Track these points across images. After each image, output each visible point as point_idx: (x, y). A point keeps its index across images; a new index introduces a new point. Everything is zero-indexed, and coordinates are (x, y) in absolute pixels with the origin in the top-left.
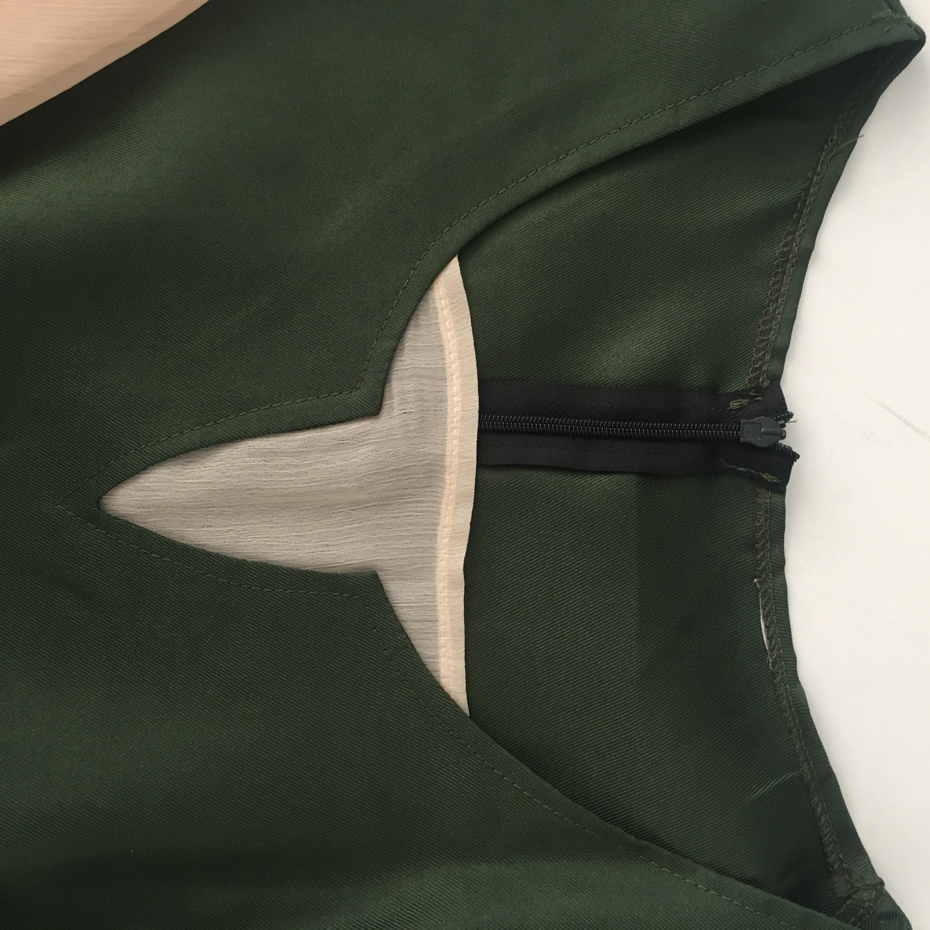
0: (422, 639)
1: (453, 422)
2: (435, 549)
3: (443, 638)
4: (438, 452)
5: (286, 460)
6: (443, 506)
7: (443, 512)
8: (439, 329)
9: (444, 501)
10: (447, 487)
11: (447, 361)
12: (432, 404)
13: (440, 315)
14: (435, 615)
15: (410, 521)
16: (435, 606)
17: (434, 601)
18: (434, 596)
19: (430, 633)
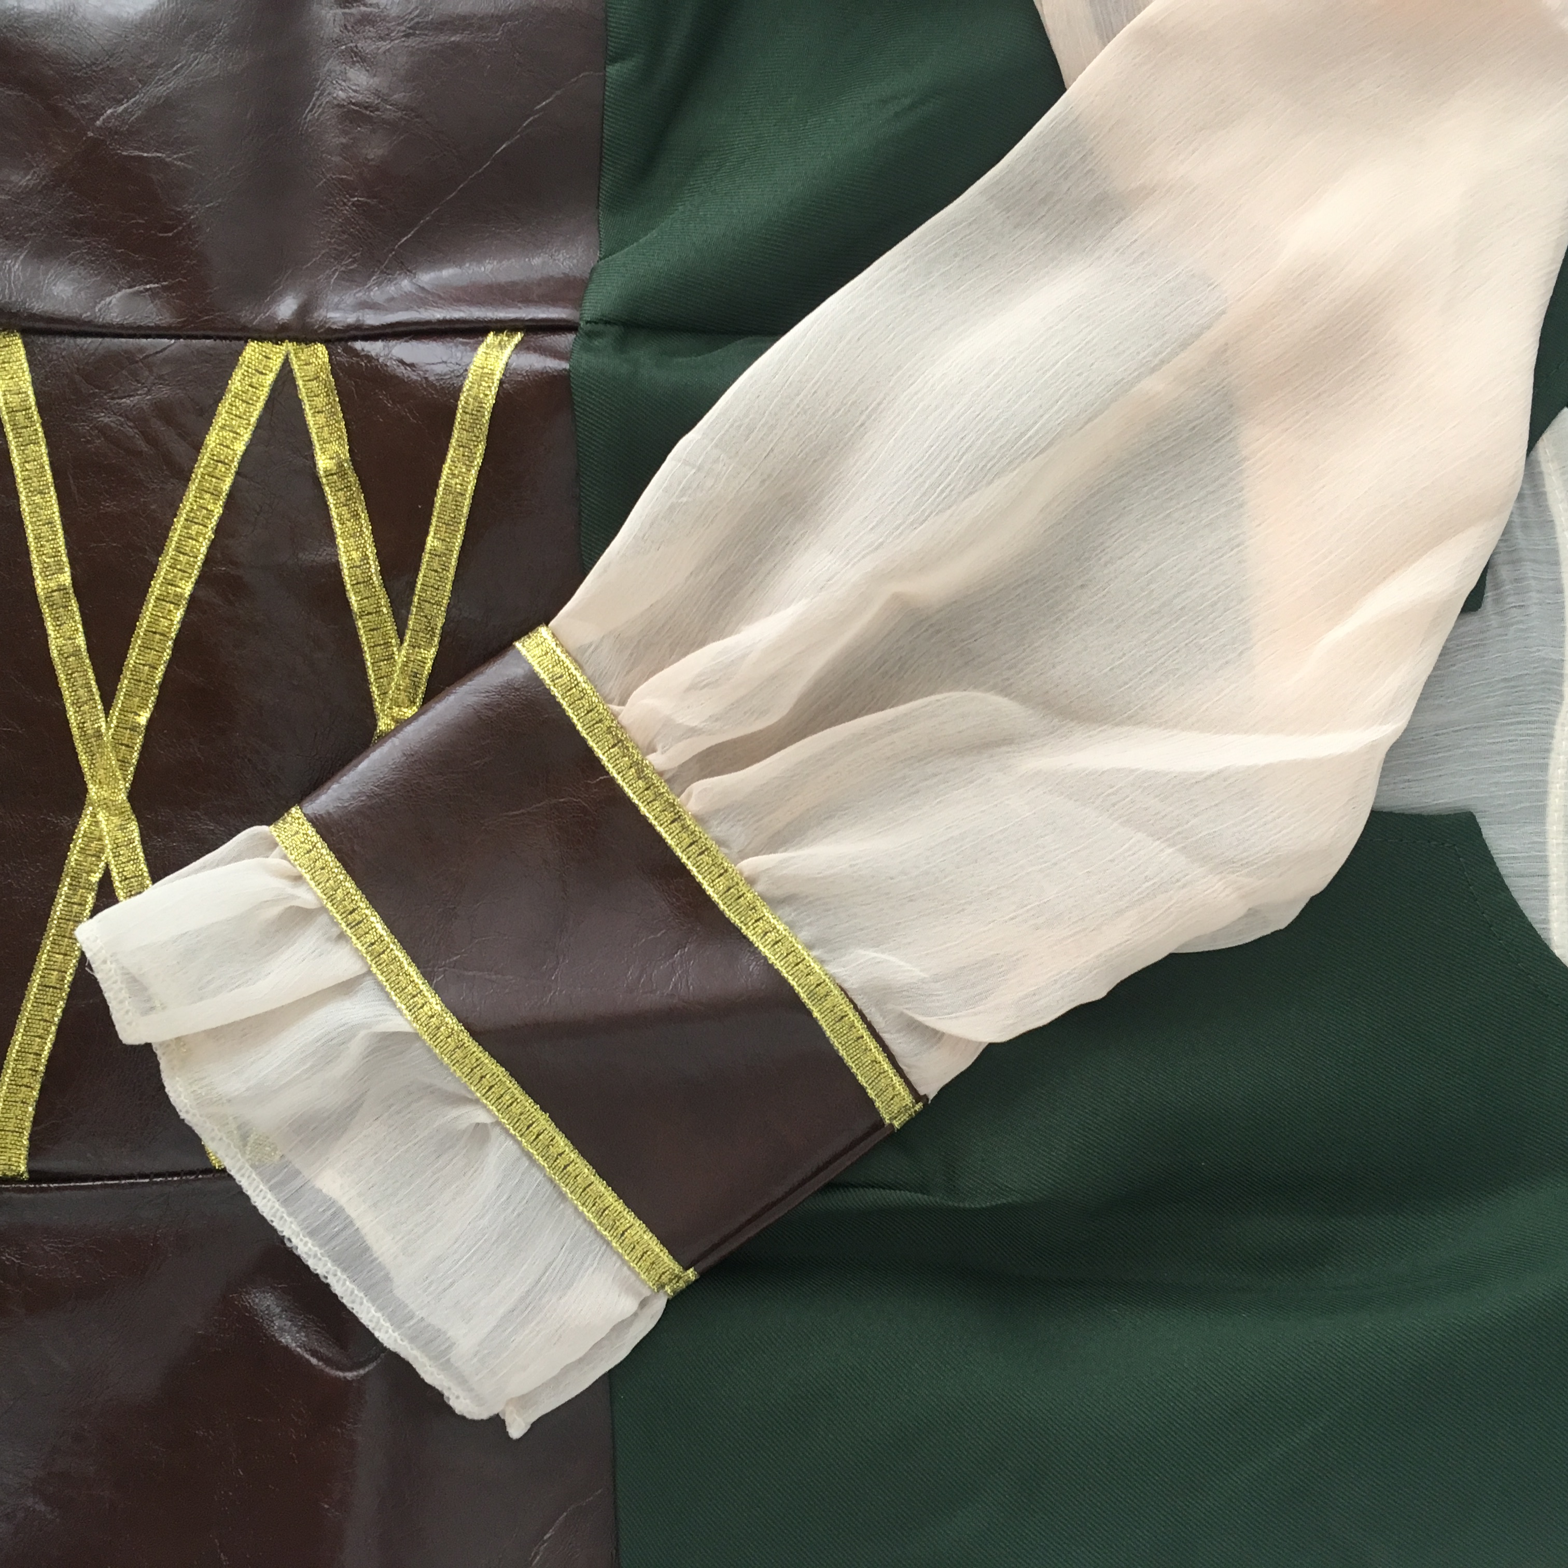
0: (1527, 899)
2: (1545, 782)
3: (1555, 897)
4: (1555, 656)
6: (1558, 727)
7: (1558, 734)
9: (1560, 720)
14: (1546, 869)
15: (1513, 748)
16: (1546, 856)
17: (1545, 850)
18: (1544, 843)
19: (1539, 891)
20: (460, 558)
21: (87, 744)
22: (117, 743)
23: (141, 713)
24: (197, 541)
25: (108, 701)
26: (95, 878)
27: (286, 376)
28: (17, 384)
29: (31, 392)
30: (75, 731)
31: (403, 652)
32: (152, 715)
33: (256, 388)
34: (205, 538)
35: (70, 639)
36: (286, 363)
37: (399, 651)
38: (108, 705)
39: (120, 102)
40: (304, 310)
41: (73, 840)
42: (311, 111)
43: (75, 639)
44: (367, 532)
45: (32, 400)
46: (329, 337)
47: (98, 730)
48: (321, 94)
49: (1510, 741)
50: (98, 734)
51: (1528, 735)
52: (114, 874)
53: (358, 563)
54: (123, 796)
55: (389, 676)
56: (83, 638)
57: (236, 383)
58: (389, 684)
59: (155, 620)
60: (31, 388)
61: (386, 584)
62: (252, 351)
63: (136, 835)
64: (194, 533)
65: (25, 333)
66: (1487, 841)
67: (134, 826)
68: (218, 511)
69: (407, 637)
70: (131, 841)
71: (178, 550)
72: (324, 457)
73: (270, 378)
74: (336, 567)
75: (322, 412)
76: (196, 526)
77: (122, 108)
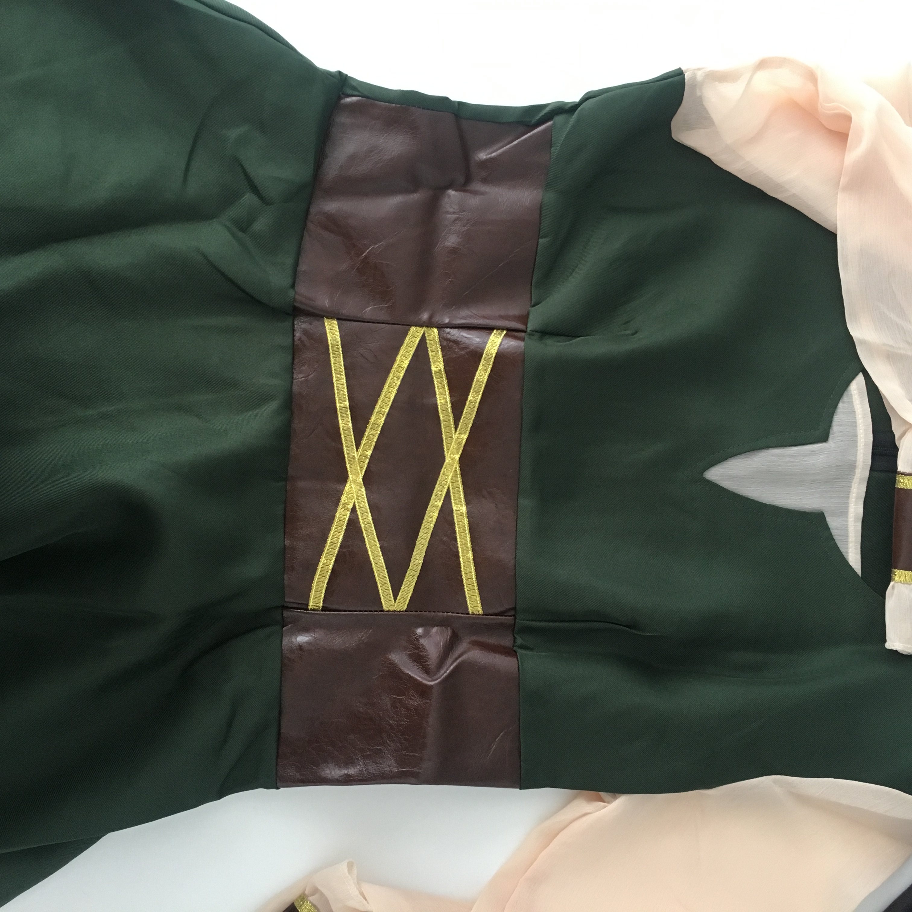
0: (841, 544)
1: (860, 446)
2: (848, 503)
3: (851, 544)
4: (854, 459)
5: (788, 459)
6: (853, 484)
7: (853, 486)
8: (853, 404)
9: (854, 481)
10: (856, 475)
11: (857, 418)
12: (851, 437)
13: (854, 397)
14: (847, 534)
15: (838, 490)
16: (848, 529)
17: (847, 527)
18: (847, 525)
19: (845, 541)
20: (479, 404)
21: (350, 461)
22: (360, 461)
23: (369, 451)
24: (391, 393)
25: (358, 446)
26: (350, 507)
27: (423, 339)
28: (335, 337)
29: (339, 340)
30: (346, 456)
31: (456, 436)
32: (372, 452)
33: (414, 343)
34: (394, 393)
35: (346, 424)
36: (424, 334)
37: (455, 435)
38: (357, 448)
39: (376, 244)
40: (431, 317)
41: (343, 493)
42: (437, 249)
43: (348, 424)
44: (447, 393)
45: (340, 342)
46: (439, 326)
47: (354, 456)
48: (441, 243)
49: (837, 488)
50: (354, 458)
51: (843, 486)
52: (357, 506)
53: (444, 404)
54: (361, 480)
55: (451, 443)
56: (351, 424)
57: (407, 341)
58: (450, 446)
59: (376, 420)
60: (339, 339)
61: (453, 412)
62: (413, 329)
63: (364, 493)
64: (390, 391)
65: (338, 319)
66: (828, 523)
67: (363, 489)
68: (399, 383)
69: (458, 430)
70: (363, 495)
71: (385, 396)
72: (434, 367)
73: (418, 340)
74: (436, 405)
75: (434, 351)
76: (391, 388)
77: (377, 246)
